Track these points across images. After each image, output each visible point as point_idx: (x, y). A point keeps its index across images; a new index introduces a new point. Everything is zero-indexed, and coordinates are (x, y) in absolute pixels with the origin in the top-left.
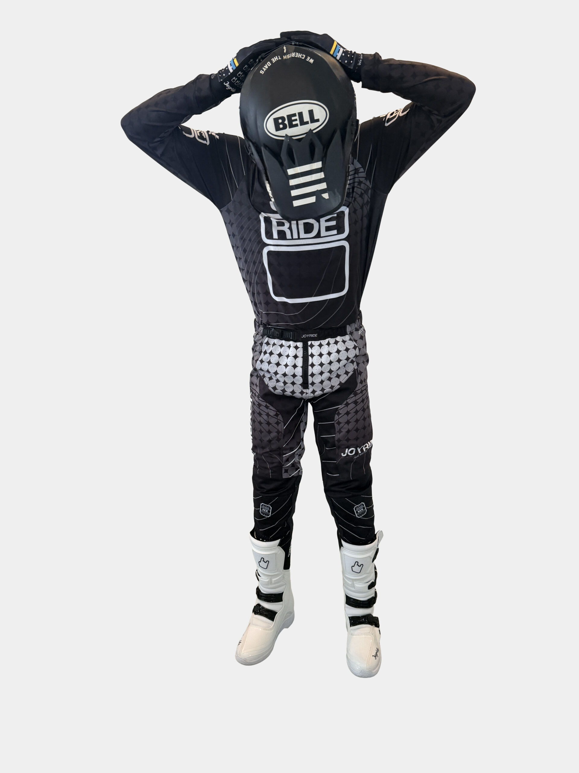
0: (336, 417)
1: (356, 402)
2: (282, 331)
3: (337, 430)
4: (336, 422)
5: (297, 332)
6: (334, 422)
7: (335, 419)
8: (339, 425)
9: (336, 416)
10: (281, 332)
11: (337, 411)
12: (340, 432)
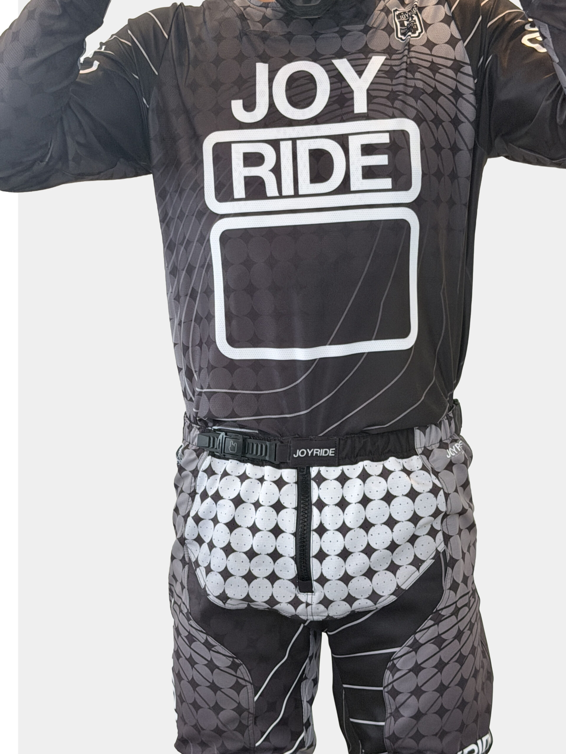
0: (388, 676)
1: (438, 641)
2: (244, 440)
3: (389, 711)
4: (386, 690)
5: (282, 442)
6: (381, 689)
7: (385, 683)
8: (394, 699)
9: (388, 673)
10: (241, 440)
11: (390, 661)
12: (397, 715)
